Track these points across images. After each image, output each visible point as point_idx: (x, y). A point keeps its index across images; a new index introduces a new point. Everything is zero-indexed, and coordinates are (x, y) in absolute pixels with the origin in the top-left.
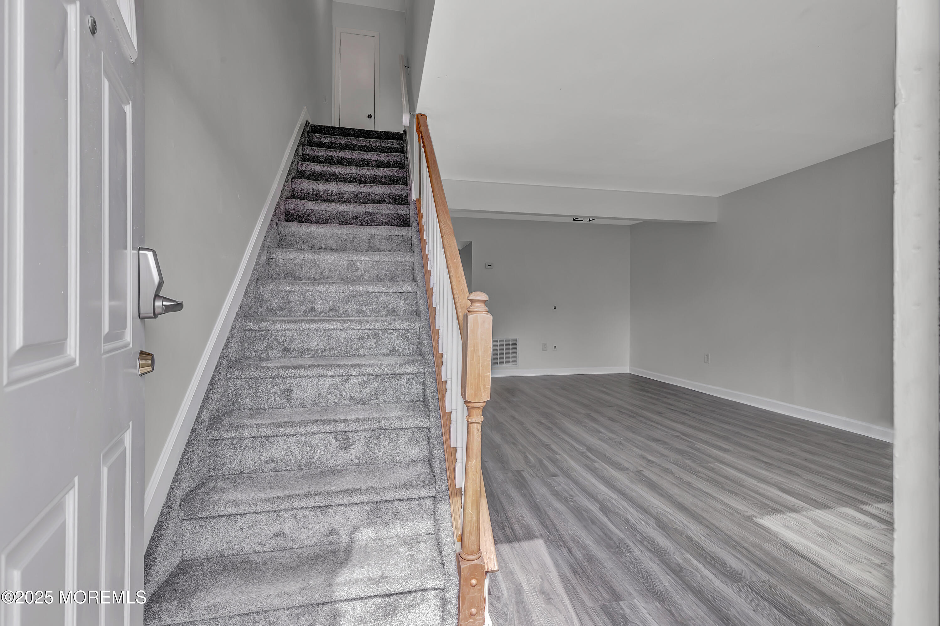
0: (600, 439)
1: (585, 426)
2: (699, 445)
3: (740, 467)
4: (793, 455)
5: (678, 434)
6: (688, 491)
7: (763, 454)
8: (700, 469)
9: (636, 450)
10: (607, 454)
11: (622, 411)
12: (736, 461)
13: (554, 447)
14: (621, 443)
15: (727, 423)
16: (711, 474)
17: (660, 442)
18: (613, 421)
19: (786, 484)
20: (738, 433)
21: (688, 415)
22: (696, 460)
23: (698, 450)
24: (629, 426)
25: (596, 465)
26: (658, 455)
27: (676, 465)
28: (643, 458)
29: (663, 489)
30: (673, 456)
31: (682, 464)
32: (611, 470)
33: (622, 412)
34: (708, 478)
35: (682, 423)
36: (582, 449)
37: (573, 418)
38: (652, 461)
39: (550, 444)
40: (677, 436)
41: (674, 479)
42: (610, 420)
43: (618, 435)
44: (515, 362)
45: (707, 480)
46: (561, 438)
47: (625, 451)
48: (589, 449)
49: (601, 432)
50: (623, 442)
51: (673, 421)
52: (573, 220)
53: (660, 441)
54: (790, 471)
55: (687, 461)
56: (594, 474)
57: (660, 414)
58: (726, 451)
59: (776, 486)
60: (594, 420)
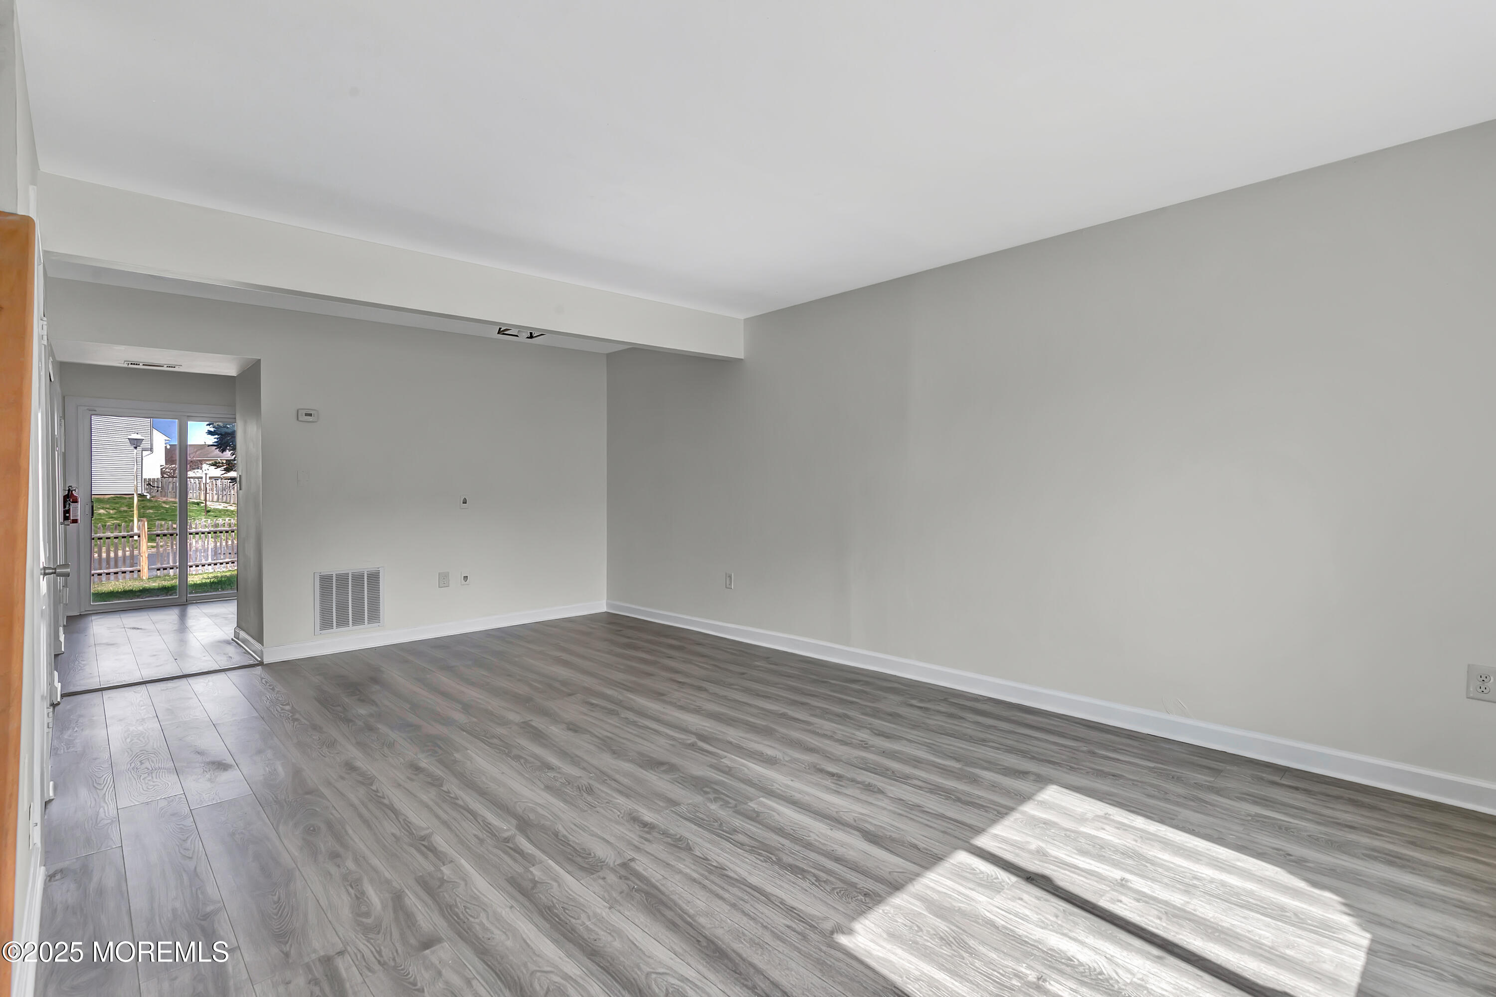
0: (548, 788)
1: (517, 758)
2: (731, 760)
3: (797, 796)
4: (864, 746)
5: (692, 739)
6: (721, 892)
7: (826, 756)
8: (737, 822)
9: (621, 800)
10: (561, 828)
11: (594, 702)
12: (790, 783)
13: (440, 841)
14: (590, 790)
15: (766, 697)
16: (754, 829)
17: (663, 768)
18: (575, 731)
19: (870, 820)
20: (784, 715)
21: (706, 690)
22: (727, 799)
23: (728, 771)
24: (608, 737)
25: (536, 872)
26: (661, 804)
27: (696, 824)
28: (634, 819)
29: (676, 904)
30: (688, 798)
31: (705, 817)
32: (568, 878)
33: (592, 704)
34: (754, 843)
35: (698, 711)
36: (505, 826)
37: (495, 741)
38: (651, 824)
39: (431, 834)
40: (692, 746)
41: (693, 867)
42: (570, 729)
43: (584, 769)
44: (375, 616)
45: (752, 850)
46: (460, 806)
47: (598, 809)
48: (524, 825)
49: (550, 768)
50: (596, 785)
51: (682, 708)
52: (498, 333)
53: (662, 764)
54: (869, 785)
55: (713, 807)
56: (527, 904)
57: (658, 695)
58: (770, 762)
59: (858, 831)
60: (538, 736)
